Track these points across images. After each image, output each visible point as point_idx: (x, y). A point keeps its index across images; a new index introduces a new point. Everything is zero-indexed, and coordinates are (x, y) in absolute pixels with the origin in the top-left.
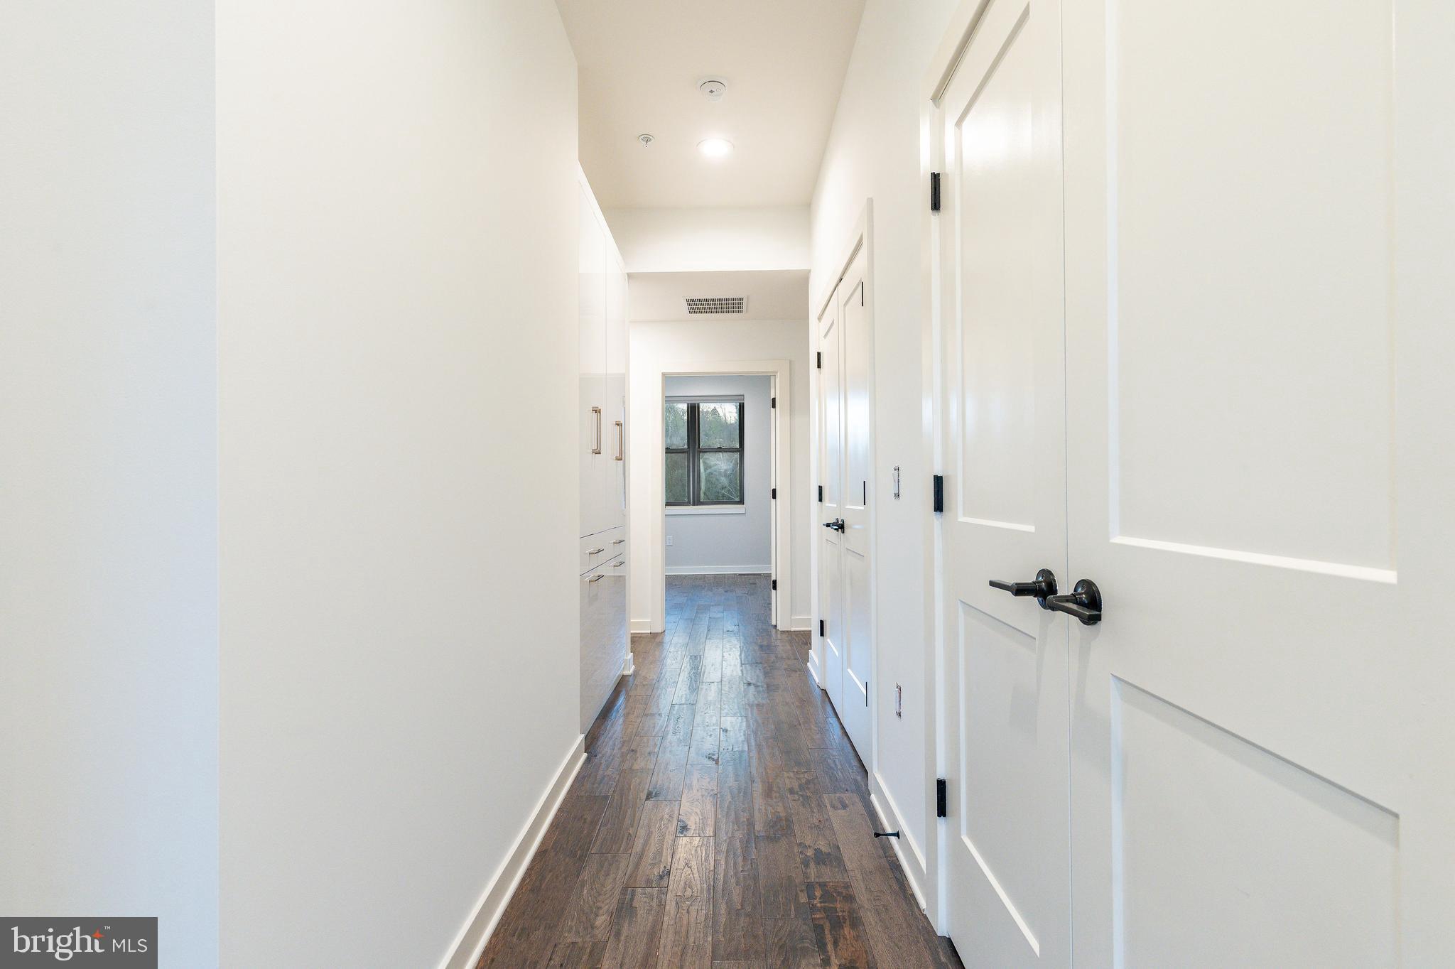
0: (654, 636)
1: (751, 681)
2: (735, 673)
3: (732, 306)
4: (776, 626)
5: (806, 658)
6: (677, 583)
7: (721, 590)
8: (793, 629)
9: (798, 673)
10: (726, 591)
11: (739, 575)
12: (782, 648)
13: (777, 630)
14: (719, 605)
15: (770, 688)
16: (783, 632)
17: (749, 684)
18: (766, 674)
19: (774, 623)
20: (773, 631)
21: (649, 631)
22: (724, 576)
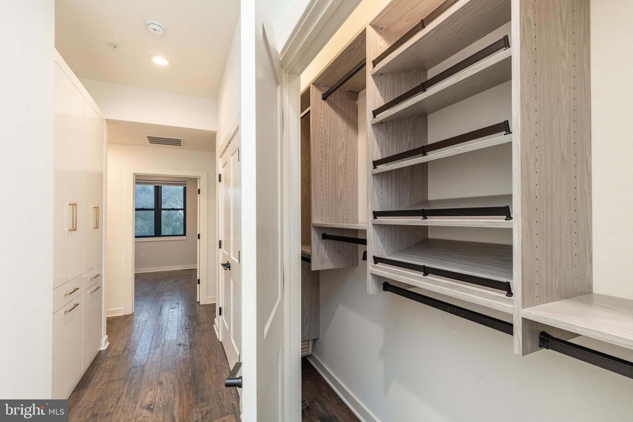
0: (126, 317)
1: (182, 342)
2: (173, 338)
3: (176, 143)
4: (199, 302)
5: (213, 323)
6: (146, 278)
7: (172, 281)
8: (208, 303)
9: (209, 332)
10: (174, 281)
11: (183, 270)
12: (202, 316)
13: (200, 304)
14: (169, 291)
15: (192, 345)
16: (203, 305)
17: (180, 345)
18: (190, 335)
19: (198, 301)
20: (198, 304)
21: (123, 314)
22: (174, 271)
